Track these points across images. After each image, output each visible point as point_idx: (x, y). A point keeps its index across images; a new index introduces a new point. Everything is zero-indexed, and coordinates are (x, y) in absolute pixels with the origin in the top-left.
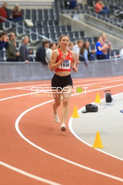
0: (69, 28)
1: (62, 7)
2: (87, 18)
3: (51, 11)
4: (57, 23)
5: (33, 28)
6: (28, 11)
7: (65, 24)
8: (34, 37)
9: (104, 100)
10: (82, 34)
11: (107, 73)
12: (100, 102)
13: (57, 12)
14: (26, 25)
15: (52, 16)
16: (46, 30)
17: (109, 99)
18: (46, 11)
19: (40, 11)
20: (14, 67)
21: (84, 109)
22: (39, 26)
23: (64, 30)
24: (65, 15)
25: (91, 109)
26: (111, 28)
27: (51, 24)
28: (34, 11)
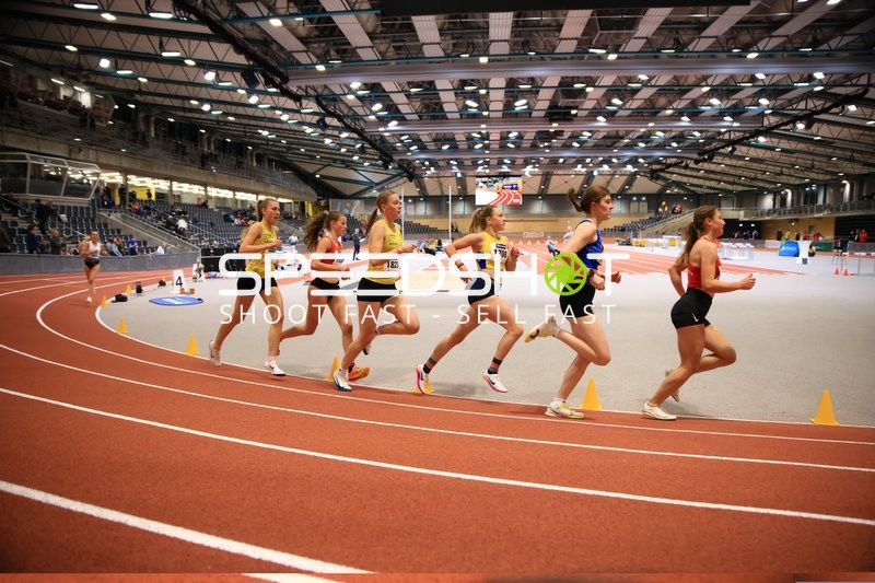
0: (106, 226)
1: (99, 207)
2: (123, 217)
3: (88, 208)
4: (93, 220)
5: (68, 224)
6: (63, 207)
7: (102, 221)
8: (68, 232)
9: (134, 291)
10: (119, 231)
11: (141, 267)
12: (130, 293)
13: (94, 210)
14: (60, 220)
15: (89, 214)
16: (81, 226)
17: (139, 290)
18: (82, 208)
19: (76, 208)
20: (44, 260)
21: (114, 299)
22: (73, 222)
23: (100, 226)
24: (102, 213)
25: (121, 299)
26: (147, 227)
27: (86, 220)
28: (69, 207)
